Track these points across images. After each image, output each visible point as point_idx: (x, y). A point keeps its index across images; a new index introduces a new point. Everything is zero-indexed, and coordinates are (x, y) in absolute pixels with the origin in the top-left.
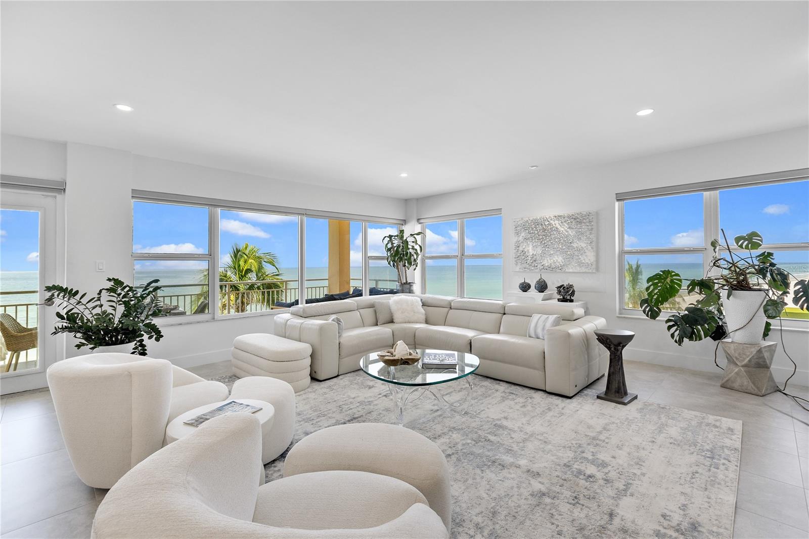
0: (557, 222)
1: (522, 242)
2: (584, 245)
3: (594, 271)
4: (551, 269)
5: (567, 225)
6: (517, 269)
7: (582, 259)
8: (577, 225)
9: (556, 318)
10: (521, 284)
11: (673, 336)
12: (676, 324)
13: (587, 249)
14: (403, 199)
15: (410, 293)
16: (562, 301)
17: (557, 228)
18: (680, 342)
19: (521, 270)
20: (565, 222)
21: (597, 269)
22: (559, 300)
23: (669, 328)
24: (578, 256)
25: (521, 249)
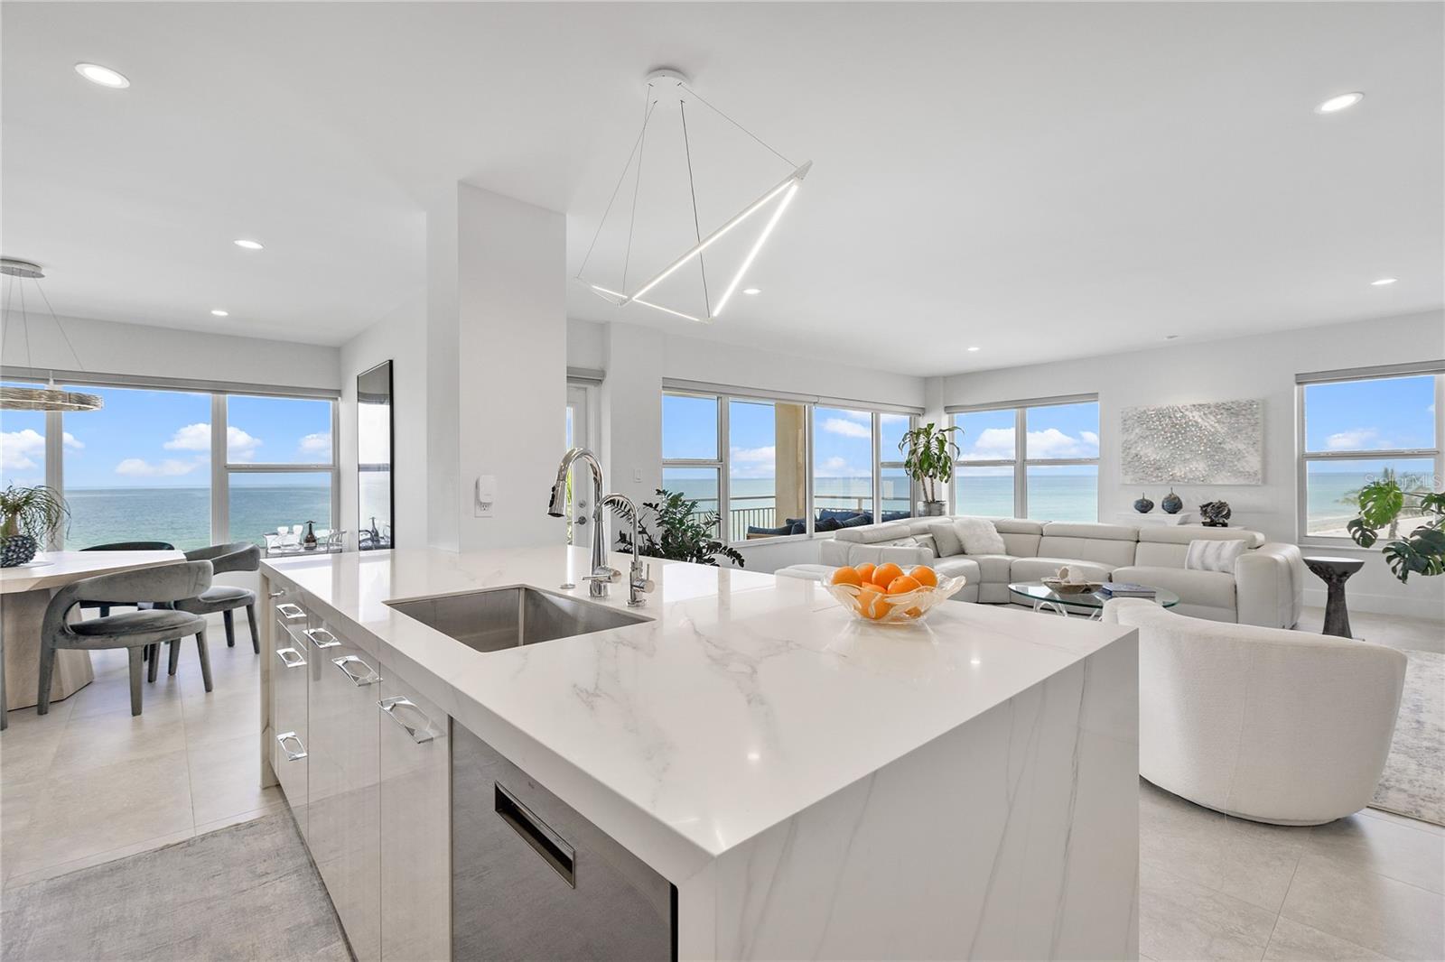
0: (1196, 414)
1: (1136, 442)
2: (1241, 446)
3: (1260, 483)
4: (1189, 482)
5: (1213, 418)
6: (1128, 480)
7: (1239, 466)
8: (1231, 418)
9: (1238, 544)
10: (1138, 502)
11: (1394, 570)
12: (1398, 553)
13: (1248, 452)
14: (920, 377)
15: (940, 515)
16: (1211, 525)
17: (1196, 422)
18: (1404, 578)
19: (1134, 483)
20: (1211, 413)
21: (1265, 481)
22: (1204, 524)
23: (1389, 559)
24: (1232, 462)
25: (1133, 451)
